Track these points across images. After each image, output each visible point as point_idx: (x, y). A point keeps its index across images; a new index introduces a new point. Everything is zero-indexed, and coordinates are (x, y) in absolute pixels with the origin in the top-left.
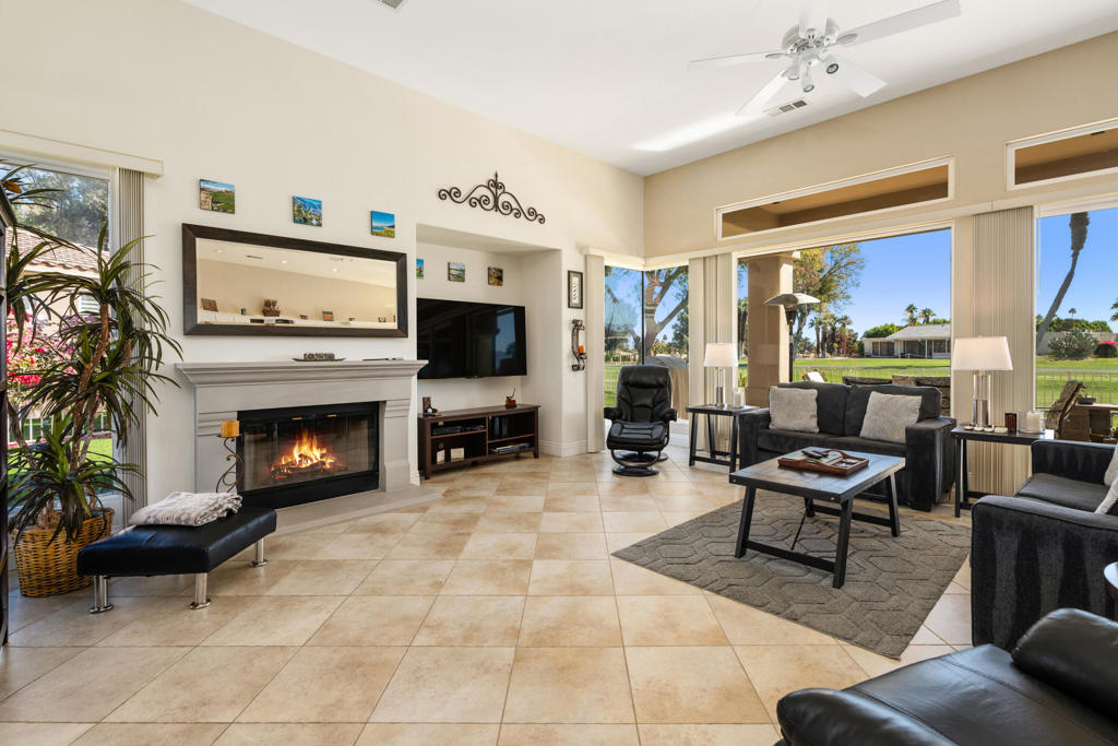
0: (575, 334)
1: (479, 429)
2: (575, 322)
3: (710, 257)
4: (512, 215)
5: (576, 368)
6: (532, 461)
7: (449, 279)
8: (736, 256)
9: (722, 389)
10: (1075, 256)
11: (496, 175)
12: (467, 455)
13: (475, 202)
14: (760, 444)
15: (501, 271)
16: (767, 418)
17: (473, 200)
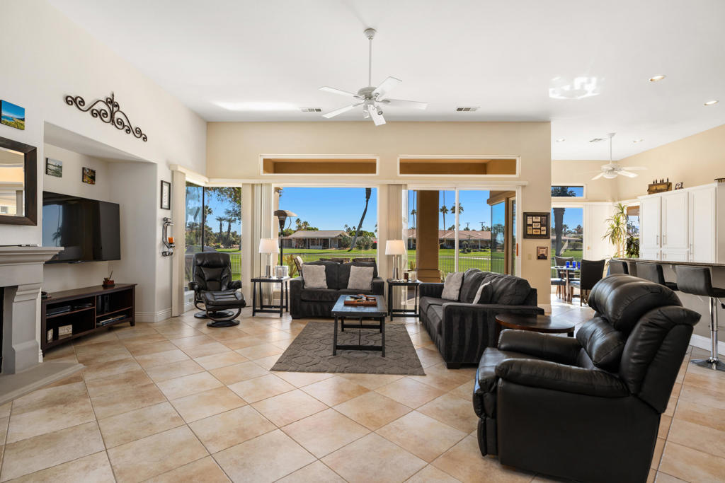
0: (165, 229)
1: (88, 307)
2: (165, 220)
3: (257, 185)
4: (123, 131)
5: (164, 254)
6: (129, 329)
7: (47, 173)
8: (274, 186)
9: (270, 267)
10: (367, 201)
11: (113, 95)
12: (74, 331)
13: (97, 114)
14: (303, 297)
15: (94, 172)
16: (303, 282)
17: (95, 112)
